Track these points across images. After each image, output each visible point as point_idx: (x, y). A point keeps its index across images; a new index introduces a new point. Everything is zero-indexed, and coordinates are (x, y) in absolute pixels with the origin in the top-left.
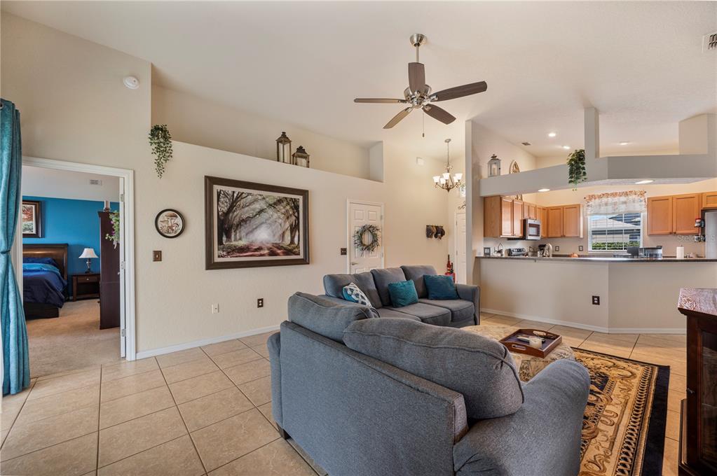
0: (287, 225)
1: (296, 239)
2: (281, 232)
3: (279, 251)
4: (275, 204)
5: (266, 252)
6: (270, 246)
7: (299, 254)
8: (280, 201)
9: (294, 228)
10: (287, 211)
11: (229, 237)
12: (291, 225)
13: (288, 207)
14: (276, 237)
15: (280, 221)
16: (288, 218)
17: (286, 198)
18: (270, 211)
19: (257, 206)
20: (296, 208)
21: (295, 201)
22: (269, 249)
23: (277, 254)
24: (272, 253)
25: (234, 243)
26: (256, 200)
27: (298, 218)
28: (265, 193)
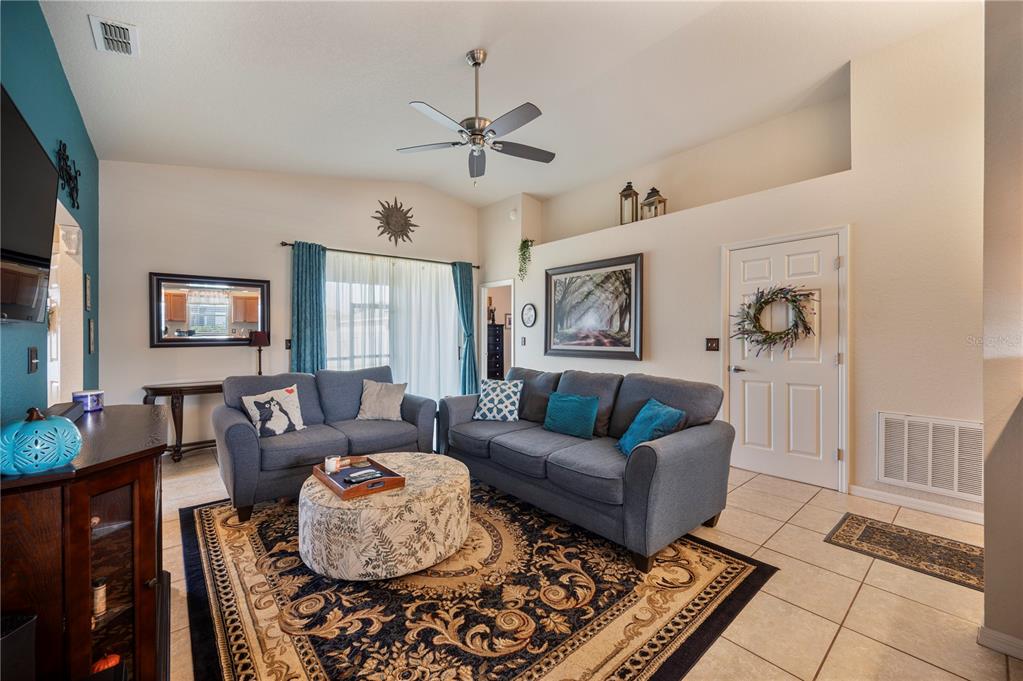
0: (616, 306)
1: (627, 324)
2: (608, 317)
3: (606, 341)
4: (602, 282)
5: (592, 340)
6: (596, 333)
7: (629, 345)
8: (608, 278)
9: (625, 310)
10: (616, 288)
11: (562, 325)
12: (621, 307)
13: (617, 283)
14: (603, 323)
15: (608, 302)
16: (617, 297)
17: (614, 272)
18: (598, 292)
19: (585, 289)
20: (627, 282)
21: (626, 273)
22: (596, 337)
23: (603, 344)
24: (599, 343)
25: (566, 331)
26: (584, 283)
27: (629, 295)
28: (591, 272)
